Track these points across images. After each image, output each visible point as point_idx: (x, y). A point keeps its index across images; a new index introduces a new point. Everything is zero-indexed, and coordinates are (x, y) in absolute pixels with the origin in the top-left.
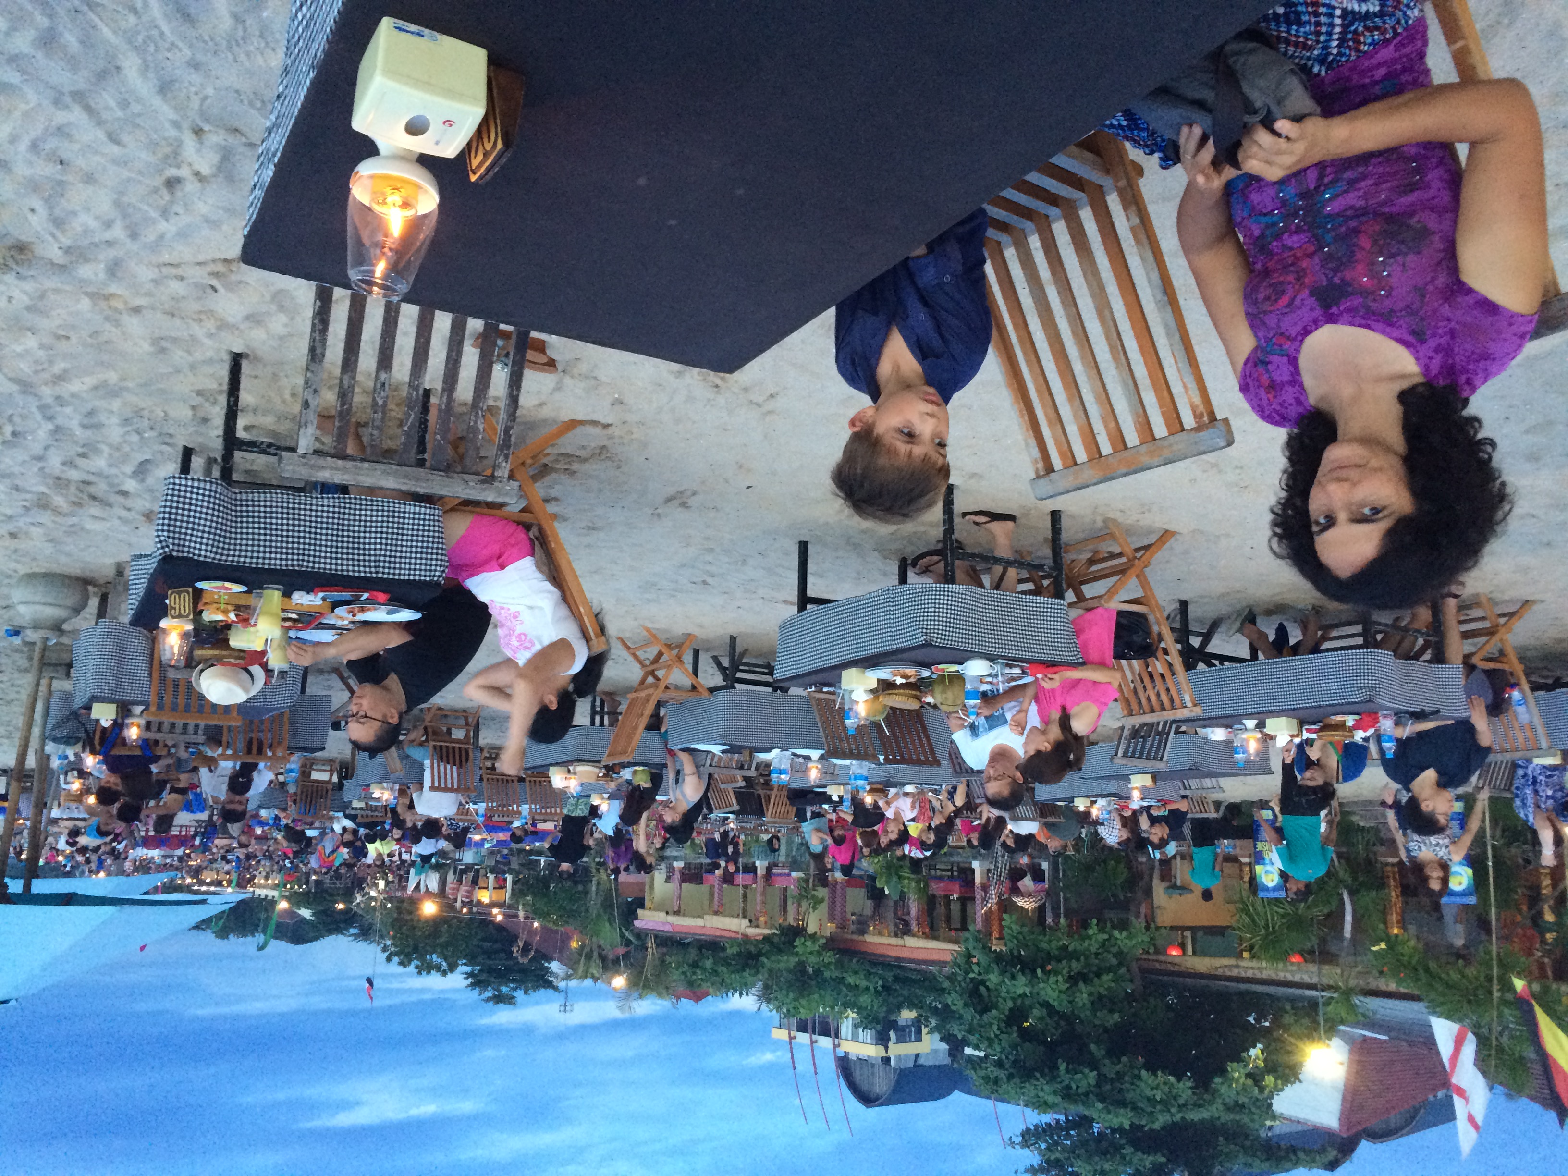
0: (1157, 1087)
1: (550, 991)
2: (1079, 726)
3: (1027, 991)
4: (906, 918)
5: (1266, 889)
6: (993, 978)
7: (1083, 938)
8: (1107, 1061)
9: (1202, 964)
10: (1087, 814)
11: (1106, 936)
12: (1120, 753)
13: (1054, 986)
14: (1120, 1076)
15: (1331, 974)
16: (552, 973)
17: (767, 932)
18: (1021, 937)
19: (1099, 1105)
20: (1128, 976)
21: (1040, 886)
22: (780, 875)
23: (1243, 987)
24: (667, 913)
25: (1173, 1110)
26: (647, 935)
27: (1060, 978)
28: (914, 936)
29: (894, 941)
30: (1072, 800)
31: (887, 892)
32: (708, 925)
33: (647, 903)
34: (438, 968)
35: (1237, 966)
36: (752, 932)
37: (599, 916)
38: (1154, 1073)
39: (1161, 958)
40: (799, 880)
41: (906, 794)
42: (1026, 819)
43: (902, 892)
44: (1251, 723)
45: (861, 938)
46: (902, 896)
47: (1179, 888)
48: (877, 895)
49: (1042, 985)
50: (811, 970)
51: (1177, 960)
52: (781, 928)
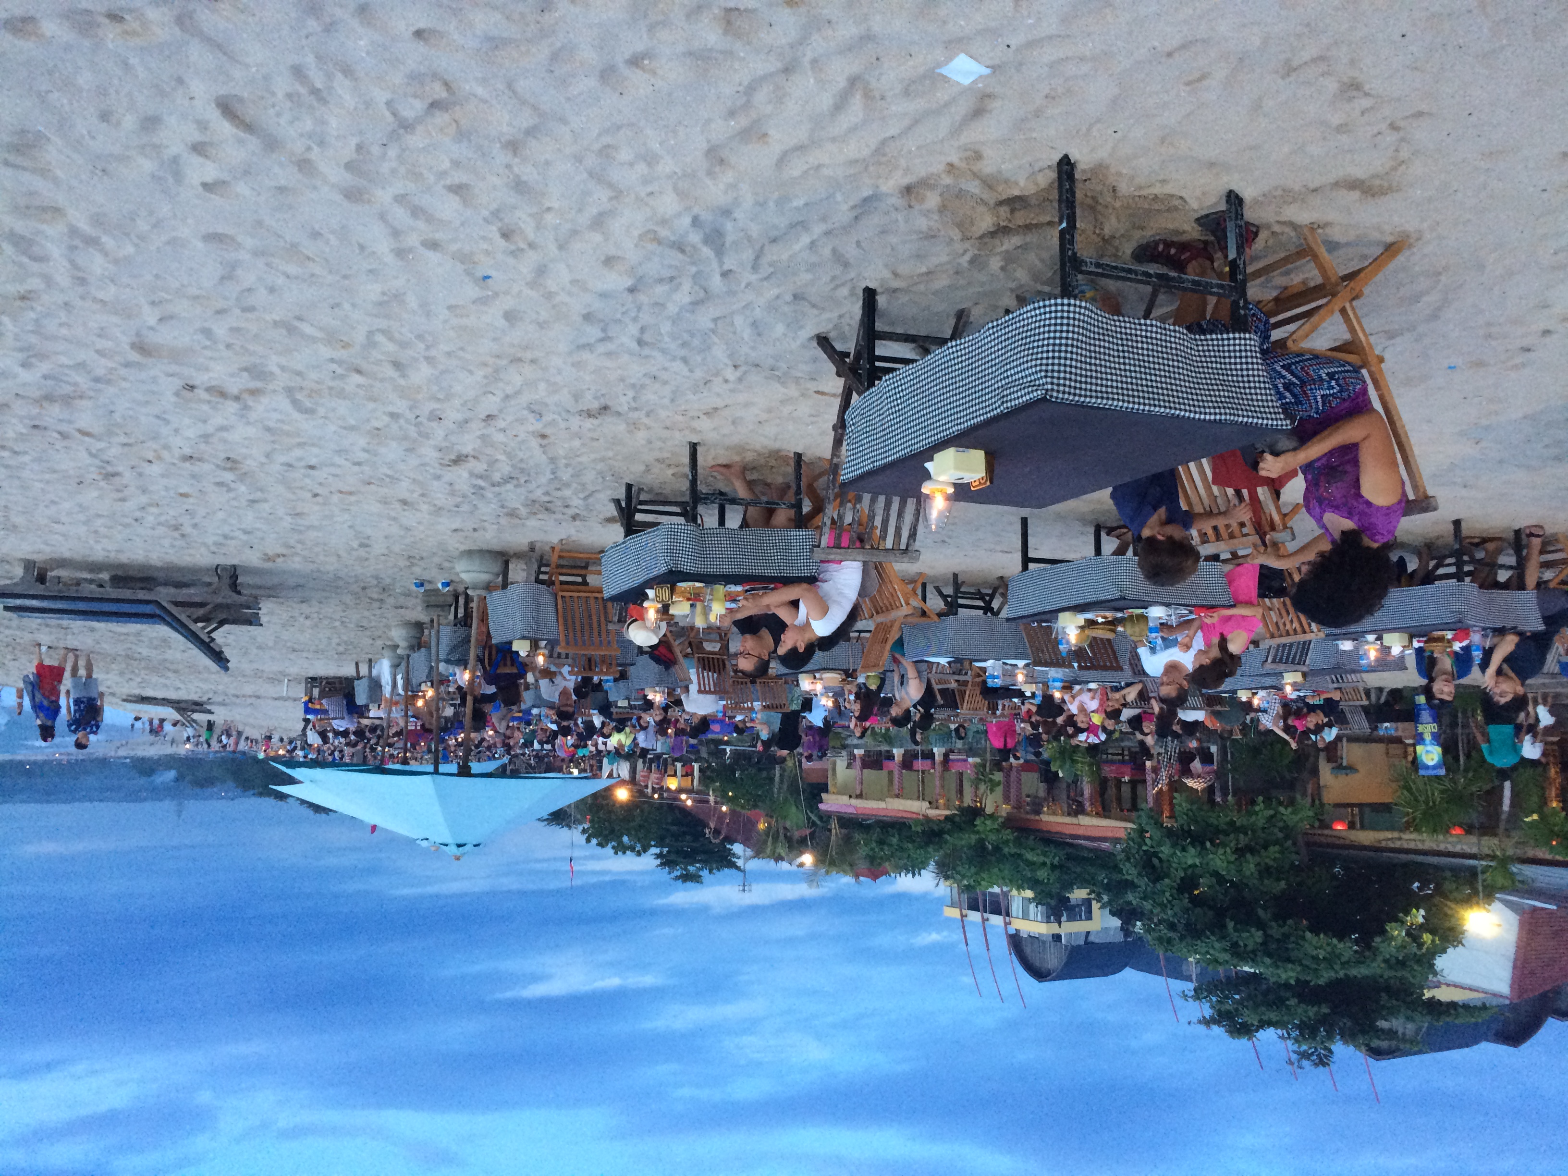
0: (1321, 947)
1: (733, 871)
2: (1234, 648)
3: (1197, 861)
4: (1080, 799)
5: (1427, 767)
6: (1165, 850)
7: (1250, 814)
8: (1274, 924)
9: (1366, 837)
10: (1249, 704)
11: (1272, 812)
12: (1270, 660)
13: (1223, 857)
14: (1286, 936)
15: (1489, 844)
16: (734, 854)
17: (948, 812)
18: (1191, 813)
19: (1268, 961)
20: (1293, 849)
21: (1208, 768)
22: (958, 760)
23: (1404, 857)
24: (850, 797)
25: (1337, 967)
26: (830, 817)
27: (1228, 850)
28: (1088, 814)
29: (1068, 820)
30: (1235, 692)
31: (1061, 775)
32: (889, 807)
33: (830, 788)
34: (632, 849)
35: (1400, 839)
36: (933, 813)
37: (786, 800)
38: (1318, 935)
39: (1326, 832)
40: (976, 765)
41: (1090, 690)
42: (1194, 709)
43: (1076, 775)
44: (1371, 638)
45: (1037, 818)
46: (1076, 781)
47: (1345, 768)
48: (1050, 778)
49: (1211, 856)
50: (990, 847)
51: (1344, 834)
52: (960, 809)
